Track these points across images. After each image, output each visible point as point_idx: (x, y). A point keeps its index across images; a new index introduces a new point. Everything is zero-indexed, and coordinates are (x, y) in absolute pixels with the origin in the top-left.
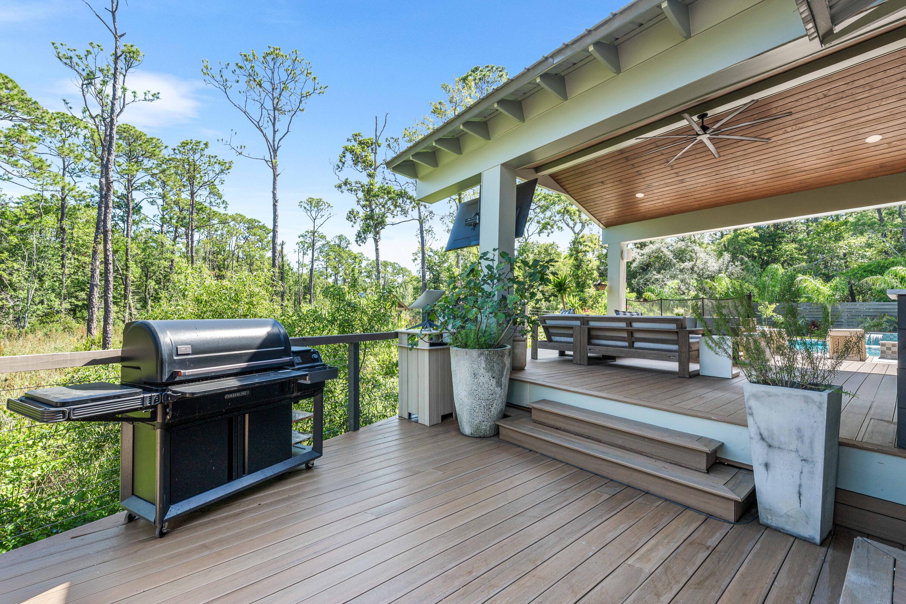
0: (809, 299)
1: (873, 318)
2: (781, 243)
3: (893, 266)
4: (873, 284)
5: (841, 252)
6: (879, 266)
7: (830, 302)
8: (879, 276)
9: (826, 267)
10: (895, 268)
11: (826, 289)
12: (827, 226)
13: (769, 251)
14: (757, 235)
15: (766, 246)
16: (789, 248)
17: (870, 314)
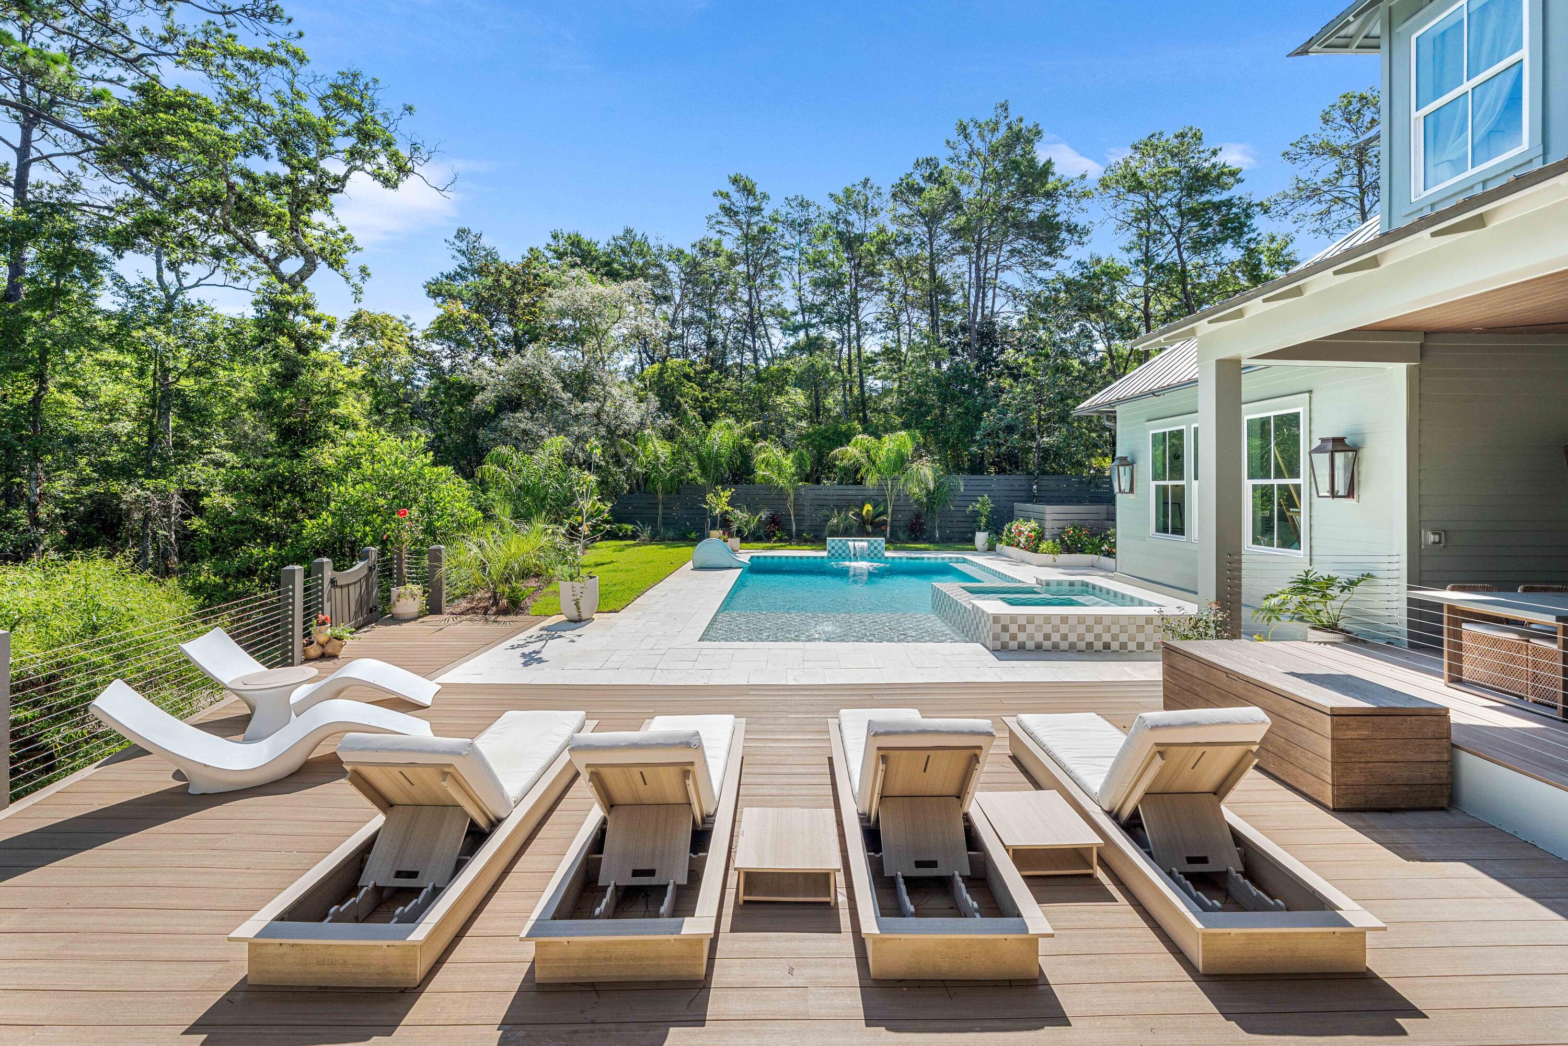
7: (793, 484)
14: (691, 372)
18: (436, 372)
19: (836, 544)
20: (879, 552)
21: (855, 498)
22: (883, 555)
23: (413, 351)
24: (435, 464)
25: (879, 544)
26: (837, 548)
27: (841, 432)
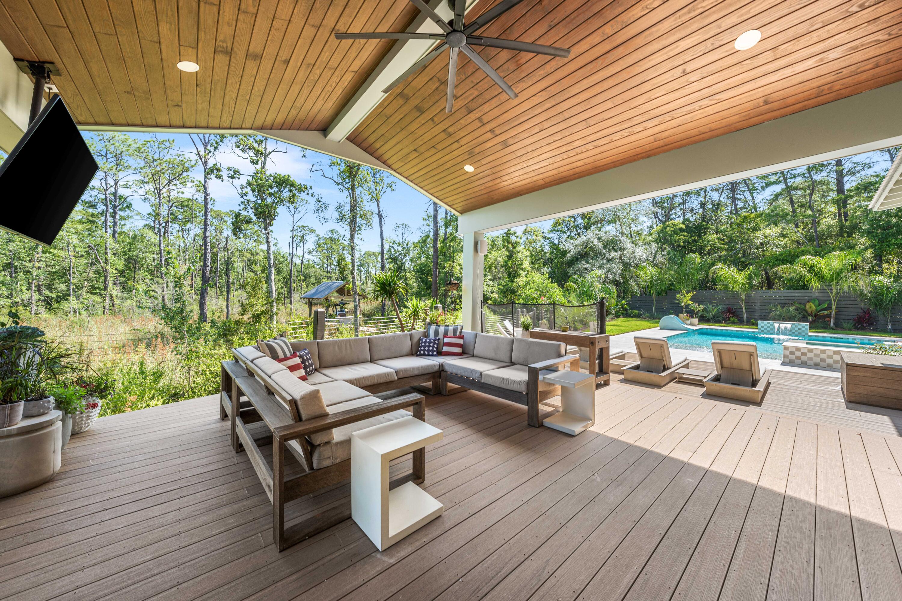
0: (726, 287)
1: (783, 305)
2: (706, 233)
3: (803, 255)
4: (783, 273)
5: (758, 242)
6: (790, 255)
7: (744, 290)
8: (789, 266)
9: (744, 255)
10: (804, 257)
11: (741, 278)
12: (745, 217)
13: (695, 241)
14: (684, 227)
15: (692, 236)
16: (712, 237)
17: (782, 302)
18: (553, 245)
20: (803, 331)
21: (799, 298)
22: (806, 334)
23: (544, 237)
24: (552, 283)
25: (803, 327)
26: (765, 327)
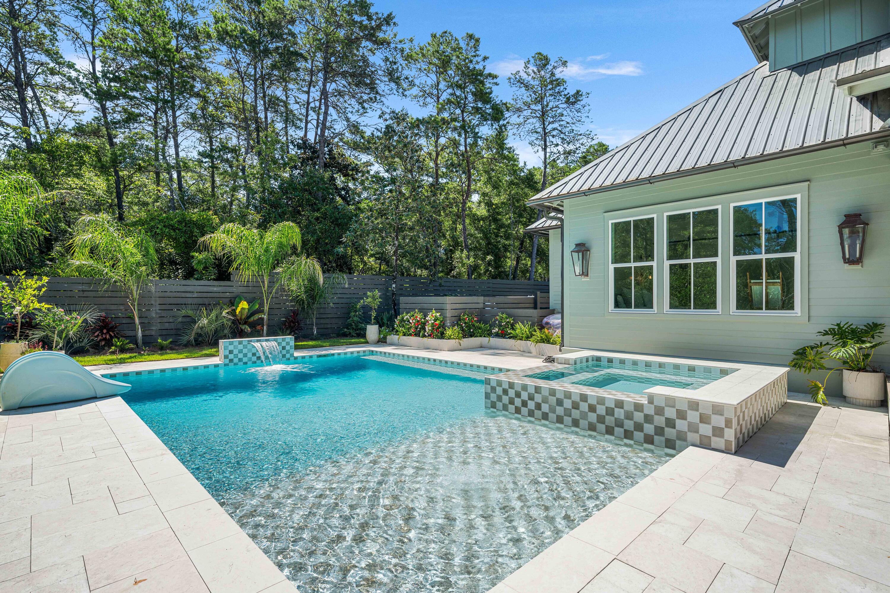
19: (235, 347)
20: (288, 352)
21: (222, 295)
22: (292, 355)
25: (288, 343)
26: (236, 352)
27: (191, 221)
